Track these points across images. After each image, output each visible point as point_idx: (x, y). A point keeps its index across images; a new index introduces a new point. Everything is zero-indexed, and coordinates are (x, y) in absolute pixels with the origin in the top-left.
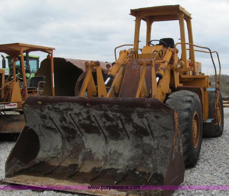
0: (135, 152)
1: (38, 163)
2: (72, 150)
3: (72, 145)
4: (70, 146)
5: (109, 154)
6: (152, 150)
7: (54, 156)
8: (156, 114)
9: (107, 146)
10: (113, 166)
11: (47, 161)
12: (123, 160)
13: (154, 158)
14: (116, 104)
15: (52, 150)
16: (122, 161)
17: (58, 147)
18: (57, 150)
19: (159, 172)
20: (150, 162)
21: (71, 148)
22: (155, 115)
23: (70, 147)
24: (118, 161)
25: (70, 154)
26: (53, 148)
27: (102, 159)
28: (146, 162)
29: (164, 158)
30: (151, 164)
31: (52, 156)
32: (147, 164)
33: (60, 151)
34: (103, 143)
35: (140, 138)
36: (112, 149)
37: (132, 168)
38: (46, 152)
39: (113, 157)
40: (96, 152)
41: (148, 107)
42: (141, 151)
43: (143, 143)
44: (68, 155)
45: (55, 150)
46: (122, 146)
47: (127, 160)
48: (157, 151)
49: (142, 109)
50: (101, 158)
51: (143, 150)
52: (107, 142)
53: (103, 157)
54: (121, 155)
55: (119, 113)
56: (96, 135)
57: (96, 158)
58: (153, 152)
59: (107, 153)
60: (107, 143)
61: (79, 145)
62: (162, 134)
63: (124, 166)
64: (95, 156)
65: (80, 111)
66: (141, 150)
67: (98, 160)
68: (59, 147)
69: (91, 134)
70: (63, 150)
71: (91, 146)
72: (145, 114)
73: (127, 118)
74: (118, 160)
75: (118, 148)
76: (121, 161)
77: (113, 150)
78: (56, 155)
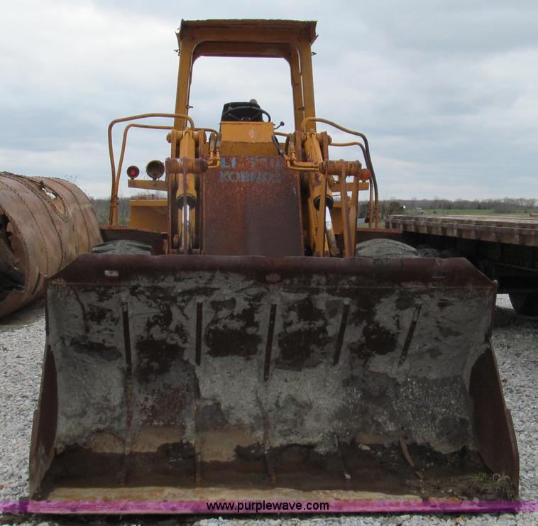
0: (344, 395)
1: (62, 451)
2: (153, 407)
3: (154, 391)
4: (147, 394)
5: (274, 407)
6: (388, 388)
7: (101, 426)
8: (445, 298)
9: (267, 386)
10: (291, 438)
11: (85, 444)
12: (317, 420)
13: (396, 409)
14: (357, 274)
15: (91, 412)
16: (314, 424)
17: (109, 400)
18: (108, 408)
19: (419, 441)
20: (385, 418)
21: (149, 401)
22: (440, 300)
23: (146, 399)
24: (301, 424)
25: (149, 416)
26: (93, 405)
27: (254, 422)
28: (375, 418)
29: (422, 406)
30: (388, 422)
31: (94, 428)
32: (378, 425)
33: (118, 411)
34: (253, 381)
35: (363, 360)
36: (280, 393)
37: (345, 437)
38: (71, 417)
39: (284, 416)
40: (232, 404)
41: (435, 280)
42: (357, 394)
43: (367, 373)
44: (146, 421)
45: (101, 410)
46: (309, 384)
47: (329, 419)
48: (402, 390)
49: (419, 286)
50: (247, 421)
51: (363, 390)
52: (266, 377)
53: (256, 418)
54: (308, 406)
55: (349, 297)
56: (239, 361)
57: (235, 422)
58: (391, 394)
59: (268, 406)
60: (266, 379)
61: (177, 390)
62: (429, 346)
63: (323, 436)
64: (231, 416)
65: (234, 295)
66: (357, 389)
67: (240, 426)
68: (112, 400)
69: (225, 358)
70: (128, 407)
71: (217, 390)
72: (419, 297)
73: (362, 310)
74: (303, 420)
75: (297, 390)
76: (310, 423)
77: (283, 397)
78: (107, 424)
